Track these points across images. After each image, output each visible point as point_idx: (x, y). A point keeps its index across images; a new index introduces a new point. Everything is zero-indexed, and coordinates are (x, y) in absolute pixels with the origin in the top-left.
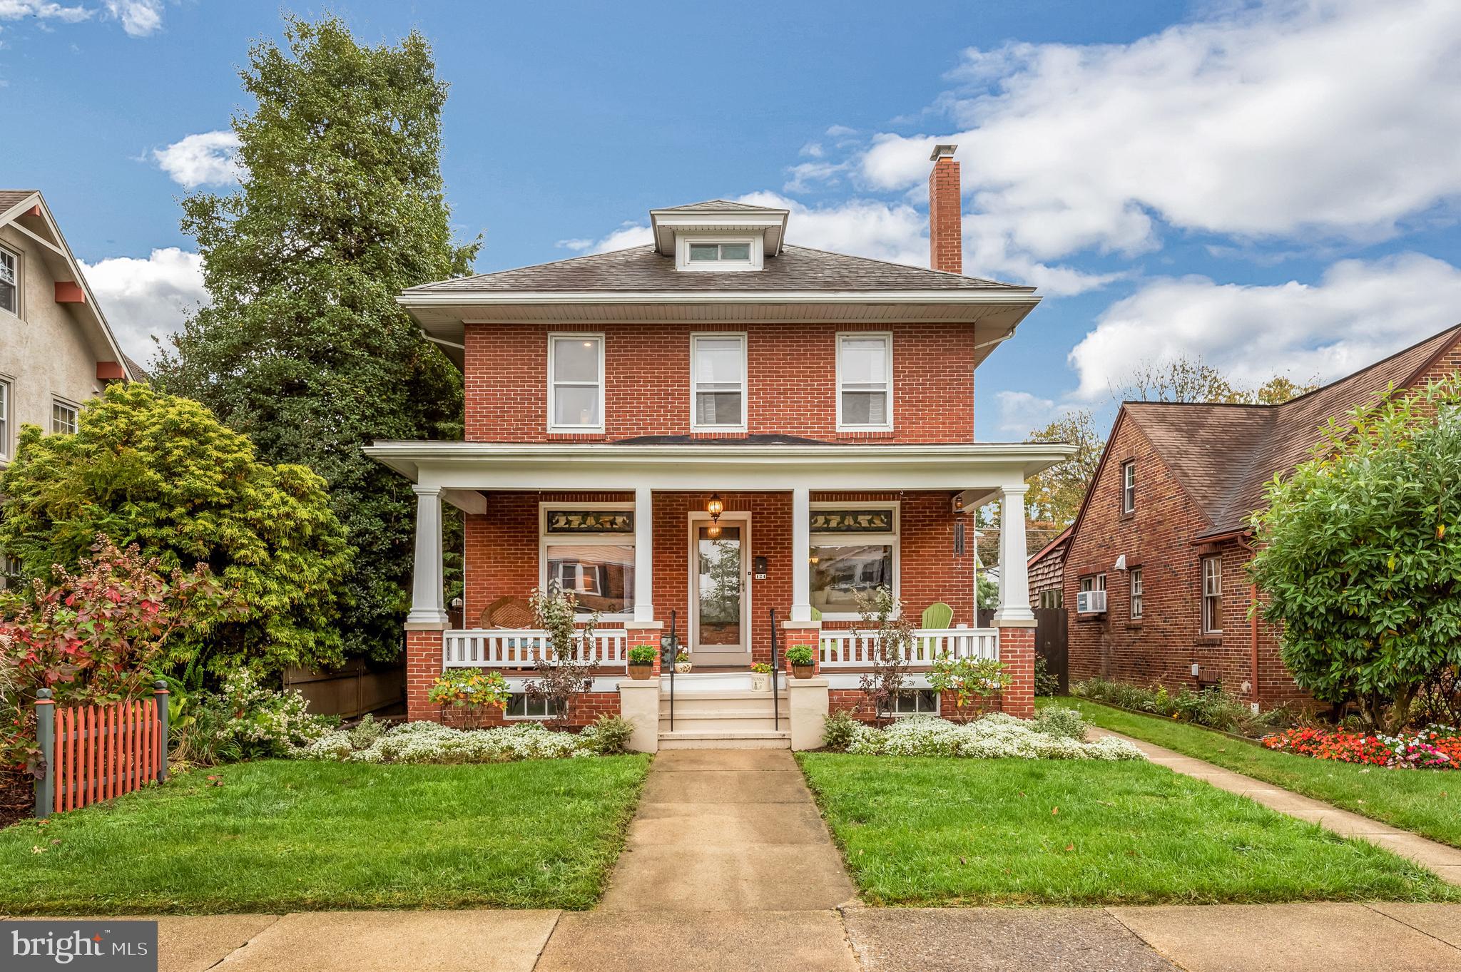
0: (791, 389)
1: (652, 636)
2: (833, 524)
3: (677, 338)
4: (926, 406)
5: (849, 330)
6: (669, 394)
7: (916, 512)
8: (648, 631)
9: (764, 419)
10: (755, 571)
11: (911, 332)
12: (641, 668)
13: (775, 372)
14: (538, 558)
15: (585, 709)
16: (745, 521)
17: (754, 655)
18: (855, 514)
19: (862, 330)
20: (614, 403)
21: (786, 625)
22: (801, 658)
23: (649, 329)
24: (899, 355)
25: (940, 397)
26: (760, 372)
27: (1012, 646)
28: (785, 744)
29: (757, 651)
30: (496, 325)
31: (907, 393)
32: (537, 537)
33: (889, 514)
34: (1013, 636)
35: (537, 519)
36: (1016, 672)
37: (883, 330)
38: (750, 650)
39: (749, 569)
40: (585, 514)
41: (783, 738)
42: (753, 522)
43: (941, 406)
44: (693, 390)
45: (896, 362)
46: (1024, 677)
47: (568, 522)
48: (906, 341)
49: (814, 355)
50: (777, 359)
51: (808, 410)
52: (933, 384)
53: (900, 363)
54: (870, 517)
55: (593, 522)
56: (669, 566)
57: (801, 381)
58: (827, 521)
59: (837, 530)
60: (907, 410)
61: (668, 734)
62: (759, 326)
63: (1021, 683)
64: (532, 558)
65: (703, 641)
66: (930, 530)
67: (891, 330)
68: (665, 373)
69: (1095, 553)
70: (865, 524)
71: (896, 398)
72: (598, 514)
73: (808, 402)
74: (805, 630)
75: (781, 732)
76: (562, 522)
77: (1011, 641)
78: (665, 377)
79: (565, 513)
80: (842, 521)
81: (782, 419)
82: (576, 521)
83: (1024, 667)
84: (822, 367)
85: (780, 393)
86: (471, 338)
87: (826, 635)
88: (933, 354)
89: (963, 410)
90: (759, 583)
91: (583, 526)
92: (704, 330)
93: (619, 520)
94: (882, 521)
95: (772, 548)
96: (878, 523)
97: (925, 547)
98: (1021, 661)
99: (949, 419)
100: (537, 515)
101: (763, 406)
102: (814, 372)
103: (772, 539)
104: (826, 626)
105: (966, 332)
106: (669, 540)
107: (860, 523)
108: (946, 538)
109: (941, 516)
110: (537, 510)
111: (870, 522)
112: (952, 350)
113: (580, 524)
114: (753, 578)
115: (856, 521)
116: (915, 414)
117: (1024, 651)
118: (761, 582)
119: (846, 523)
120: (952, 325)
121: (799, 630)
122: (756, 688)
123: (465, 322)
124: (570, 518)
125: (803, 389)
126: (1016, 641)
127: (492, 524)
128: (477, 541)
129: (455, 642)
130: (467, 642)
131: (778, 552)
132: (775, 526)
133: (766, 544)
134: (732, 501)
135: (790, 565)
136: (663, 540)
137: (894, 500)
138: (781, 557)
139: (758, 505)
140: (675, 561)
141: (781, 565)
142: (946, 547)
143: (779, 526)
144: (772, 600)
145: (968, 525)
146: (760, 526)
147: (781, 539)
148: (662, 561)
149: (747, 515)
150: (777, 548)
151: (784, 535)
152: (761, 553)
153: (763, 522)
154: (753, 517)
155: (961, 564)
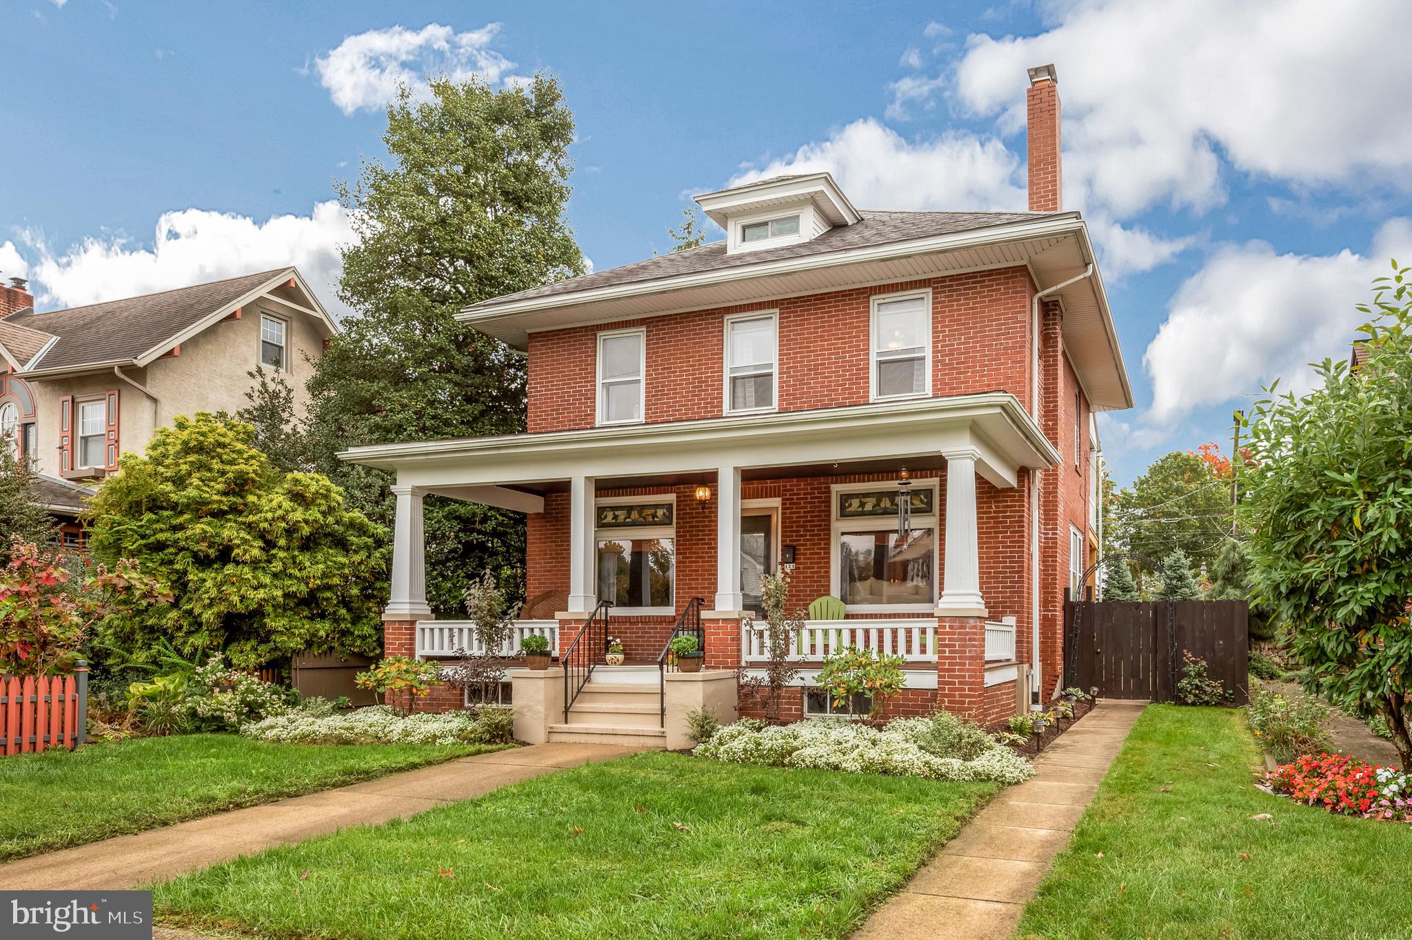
0: (822, 364)
2: (869, 507)
3: (711, 323)
4: (968, 367)
5: (884, 293)
6: (703, 382)
9: (794, 399)
11: (952, 286)
13: (806, 347)
16: (776, 508)
18: (891, 494)
19: (897, 291)
20: (653, 396)
23: (685, 318)
24: (938, 313)
25: (985, 356)
26: (790, 349)
27: (950, 640)
30: (553, 331)
31: (947, 355)
33: (928, 493)
34: (951, 627)
36: (954, 670)
37: (920, 287)
40: (630, 509)
42: (783, 509)
43: (986, 366)
44: (727, 376)
45: (935, 321)
46: (964, 677)
47: (615, 517)
48: (946, 297)
49: (845, 324)
50: (808, 333)
51: (840, 385)
52: (977, 342)
53: (939, 322)
54: (907, 498)
55: (637, 516)
56: (701, 557)
57: (832, 354)
58: (862, 505)
59: (872, 513)
60: (946, 374)
62: (790, 301)
63: (960, 683)
67: (929, 286)
68: (699, 360)
70: (903, 506)
71: (935, 363)
72: (642, 508)
73: (840, 376)
76: (610, 519)
77: (948, 633)
78: (699, 365)
79: (614, 508)
80: (878, 504)
81: (812, 397)
82: (622, 515)
83: (964, 664)
84: (855, 337)
85: (810, 370)
86: (534, 346)
88: (977, 308)
89: (1012, 368)
90: (788, 573)
91: (628, 520)
92: (736, 312)
93: (660, 512)
94: (921, 501)
95: (802, 536)
96: (917, 504)
98: (960, 658)
99: (996, 379)
101: (794, 385)
102: (846, 343)
103: (802, 527)
105: (1016, 277)
107: (896, 505)
108: (991, 518)
109: (986, 493)
111: (909, 503)
112: (1001, 299)
113: (625, 519)
114: (783, 568)
115: (893, 503)
116: (956, 378)
117: (964, 646)
118: (790, 572)
119: (883, 505)
120: (999, 272)
123: (529, 331)
124: (617, 513)
125: (834, 363)
126: (954, 634)
127: (548, 522)
128: (536, 539)
129: (427, 632)
130: (437, 632)
131: (807, 540)
132: (804, 512)
133: (796, 531)
134: (762, 488)
135: (820, 553)
136: (696, 531)
137: (931, 477)
138: (810, 545)
139: (788, 490)
140: (707, 553)
141: (811, 554)
142: (992, 528)
143: (809, 512)
144: (801, 591)
145: (1017, 501)
146: (790, 513)
147: (811, 526)
148: (695, 553)
149: (776, 502)
150: (806, 535)
151: (814, 521)
152: (790, 541)
153: (792, 508)
154: (783, 504)
155: (1009, 547)
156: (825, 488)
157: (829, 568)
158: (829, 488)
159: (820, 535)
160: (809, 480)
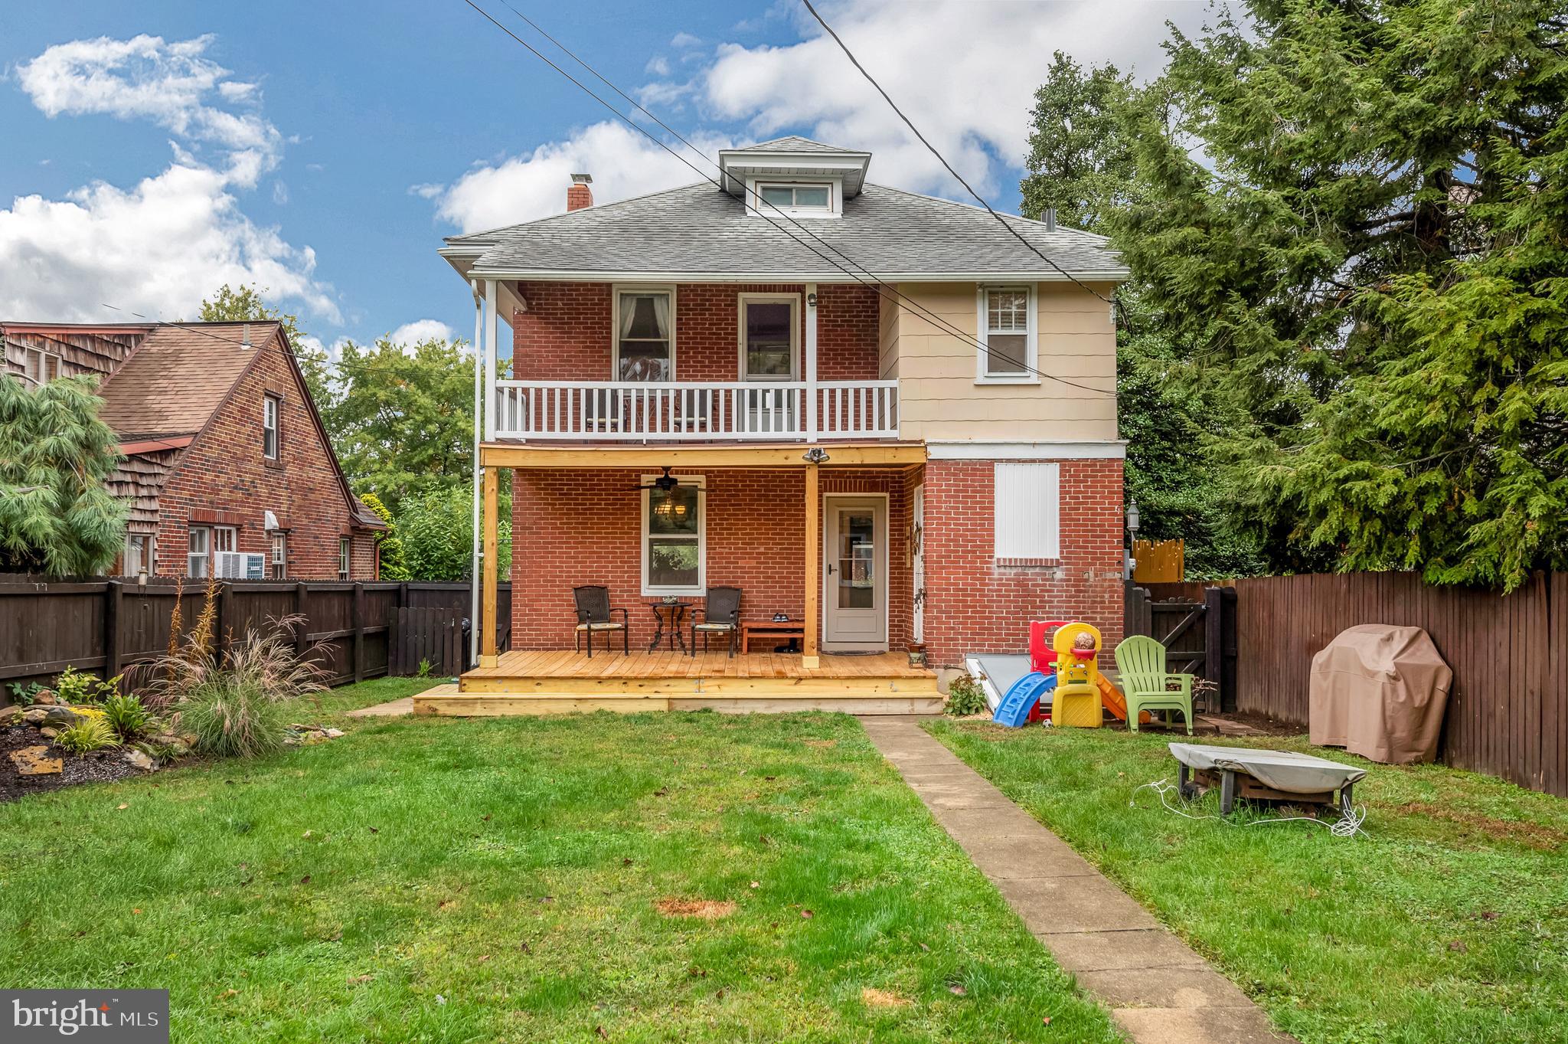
69: (225, 494)
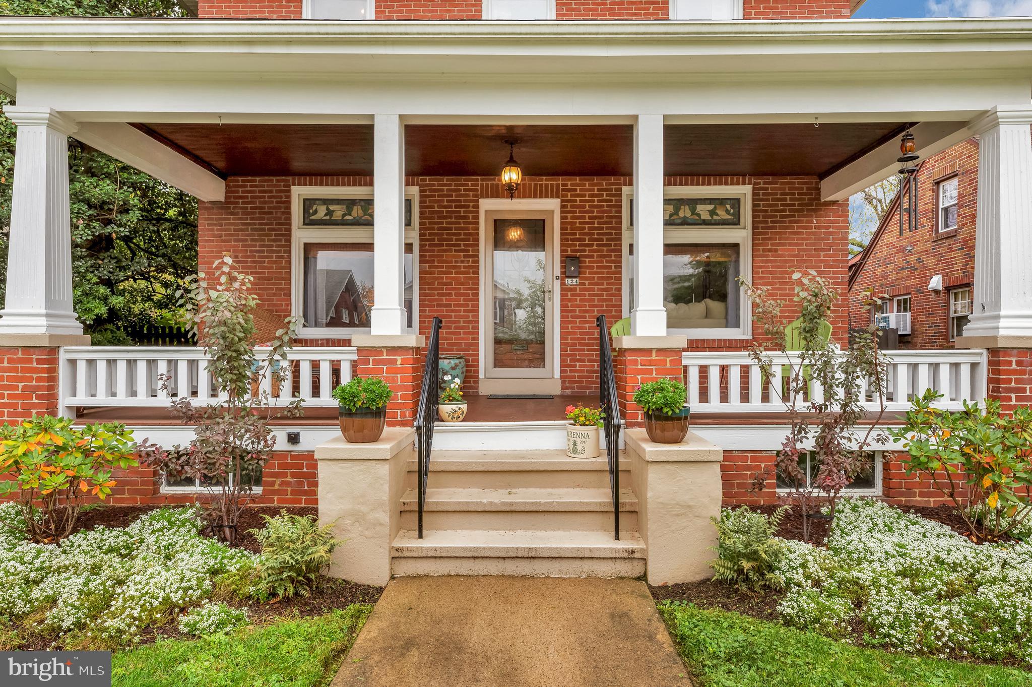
1: (399, 359)
7: (773, 200)
8: (393, 350)
10: (565, 275)
12: (357, 420)
14: (290, 257)
15: (289, 479)
16: (553, 211)
17: (564, 382)
18: (693, 203)
21: (627, 342)
22: (666, 405)
27: (1017, 381)
28: (635, 569)
29: (567, 377)
32: (290, 230)
33: (736, 202)
34: (1019, 364)
35: (289, 208)
38: (557, 375)
39: (558, 272)
40: (351, 203)
41: (630, 556)
42: (562, 212)
47: (330, 213)
54: (711, 207)
55: (360, 212)
56: (454, 267)
61: (411, 543)
64: (282, 257)
65: (499, 363)
66: (790, 222)
70: (705, 216)
72: (366, 203)
74: (659, 350)
75: (624, 545)
76: (321, 212)
77: (1015, 372)
79: (326, 202)
82: (339, 210)
87: (693, 361)
90: (570, 290)
91: (348, 217)
94: (727, 212)
95: (587, 245)
96: (722, 214)
97: (784, 245)
100: (289, 202)
103: (587, 234)
104: (695, 346)
106: (454, 234)
107: (699, 215)
108: (812, 233)
109: (806, 205)
110: (289, 197)
111: (712, 213)
113: (344, 215)
114: (563, 284)
115: (693, 212)
118: (572, 289)
119: (681, 214)
121: (648, 351)
122: (575, 451)
124: (332, 208)
127: (232, 214)
128: (214, 236)
129: (82, 367)
130: (101, 367)
131: (595, 251)
132: (590, 218)
133: (579, 240)
134: (536, 185)
135: (610, 267)
136: (448, 234)
137: (744, 183)
138: (598, 256)
139: (569, 190)
140: (462, 262)
141: (598, 267)
142: (811, 244)
143: (595, 218)
144: (587, 311)
145: (840, 216)
146: (572, 218)
147: (598, 234)
148: (446, 262)
149: (552, 204)
150: (592, 245)
151: (602, 229)
152: (572, 251)
153: (575, 212)
154: (562, 206)
155: (832, 267)
156: (616, 190)
157: (620, 284)
158: (620, 190)
159: (610, 245)
160: (596, 180)
